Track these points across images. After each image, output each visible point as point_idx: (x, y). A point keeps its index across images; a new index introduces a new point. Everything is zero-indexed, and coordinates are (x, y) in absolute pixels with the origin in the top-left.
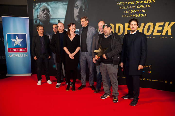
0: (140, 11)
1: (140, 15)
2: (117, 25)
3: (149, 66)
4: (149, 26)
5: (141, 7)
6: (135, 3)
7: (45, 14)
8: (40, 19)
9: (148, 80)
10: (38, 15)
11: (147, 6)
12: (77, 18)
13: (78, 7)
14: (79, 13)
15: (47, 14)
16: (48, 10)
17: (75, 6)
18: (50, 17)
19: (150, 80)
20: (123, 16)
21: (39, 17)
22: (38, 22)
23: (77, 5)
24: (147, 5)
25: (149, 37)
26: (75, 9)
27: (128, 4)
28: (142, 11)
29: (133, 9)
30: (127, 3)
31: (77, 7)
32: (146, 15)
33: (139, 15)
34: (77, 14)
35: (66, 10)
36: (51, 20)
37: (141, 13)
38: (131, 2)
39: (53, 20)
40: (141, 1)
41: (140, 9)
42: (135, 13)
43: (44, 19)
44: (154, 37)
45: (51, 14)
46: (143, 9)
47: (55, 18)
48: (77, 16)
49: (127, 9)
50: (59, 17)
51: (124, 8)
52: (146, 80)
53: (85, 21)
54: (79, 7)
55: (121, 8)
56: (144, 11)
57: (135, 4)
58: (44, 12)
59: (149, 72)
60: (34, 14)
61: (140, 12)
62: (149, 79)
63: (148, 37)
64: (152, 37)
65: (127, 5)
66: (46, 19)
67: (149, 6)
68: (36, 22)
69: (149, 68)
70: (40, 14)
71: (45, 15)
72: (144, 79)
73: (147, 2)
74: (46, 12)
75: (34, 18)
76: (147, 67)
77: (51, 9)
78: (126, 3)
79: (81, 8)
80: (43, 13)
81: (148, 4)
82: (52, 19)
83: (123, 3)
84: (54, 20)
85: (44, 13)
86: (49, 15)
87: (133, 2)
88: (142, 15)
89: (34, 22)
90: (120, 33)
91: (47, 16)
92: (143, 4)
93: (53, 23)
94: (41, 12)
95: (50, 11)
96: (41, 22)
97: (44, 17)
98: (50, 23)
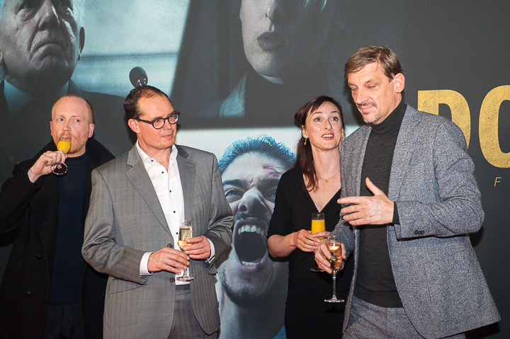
7: (37, 29)
12: (266, 50)
14: (276, 17)
15: (51, 24)
18: (77, 50)
34: (265, 26)
39: (97, 65)
43: (32, 63)
45: (80, 24)
47: (106, 50)
48: (264, 38)
50: (134, 42)
53: (385, 79)
58: (32, 16)
66: (46, 60)
71: (42, 36)
74: (46, 10)
80: (26, 19)
82: (91, 58)
84: (104, 64)
85: (37, 17)
86: (67, 36)
93: (96, 91)
94: (16, 13)
95: (74, 7)
96: (11, 83)
97: (32, 49)
98: (72, 86)
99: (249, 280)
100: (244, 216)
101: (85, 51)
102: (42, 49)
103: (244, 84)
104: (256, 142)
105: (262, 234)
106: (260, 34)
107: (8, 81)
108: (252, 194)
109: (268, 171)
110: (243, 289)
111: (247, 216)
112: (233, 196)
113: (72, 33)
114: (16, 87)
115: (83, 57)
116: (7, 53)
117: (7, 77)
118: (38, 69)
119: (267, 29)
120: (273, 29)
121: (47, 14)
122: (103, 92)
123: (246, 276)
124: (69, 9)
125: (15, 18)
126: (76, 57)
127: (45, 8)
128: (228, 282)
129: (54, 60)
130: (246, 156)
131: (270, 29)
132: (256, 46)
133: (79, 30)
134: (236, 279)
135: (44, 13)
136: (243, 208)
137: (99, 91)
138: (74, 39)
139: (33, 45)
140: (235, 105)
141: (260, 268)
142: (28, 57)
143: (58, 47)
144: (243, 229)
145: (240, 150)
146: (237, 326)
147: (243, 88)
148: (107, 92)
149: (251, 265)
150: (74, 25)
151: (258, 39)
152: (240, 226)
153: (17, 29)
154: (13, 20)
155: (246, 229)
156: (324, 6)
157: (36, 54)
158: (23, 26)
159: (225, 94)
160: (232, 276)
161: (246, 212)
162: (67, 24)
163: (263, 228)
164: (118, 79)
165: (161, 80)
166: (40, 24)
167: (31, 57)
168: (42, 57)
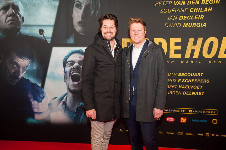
0: (195, 17)
1: (196, 24)
2: (157, 41)
3: (213, 111)
4: (212, 43)
5: (197, 10)
6: (186, 3)
7: (8, 16)
9: (213, 135)
11: (206, 10)
12: (80, 26)
13: (81, 7)
14: (83, 17)
16: (16, 8)
17: (76, 3)
18: (22, 23)
19: (218, 135)
20: (167, 25)
23: (78, 3)
24: (206, 8)
25: (213, 62)
26: (75, 9)
27: (175, 4)
28: (198, 18)
29: (183, 14)
30: (173, 3)
31: (79, 6)
32: (205, 25)
33: (194, 25)
34: (80, 19)
35: (56, 10)
36: (22, 28)
37: (197, 21)
38: (180, 2)
39: (28, 28)
40: (197, 1)
41: (194, 14)
42: (187, 21)
43: (6, 26)
44: (220, 62)
45: (22, 15)
46: (199, 14)
47: (31, 24)
48: (79, 23)
49: (173, 14)
50: (40, 22)
51: (168, 11)
52: (210, 135)
54: (83, 6)
55: (162, 11)
56: (201, 17)
57: (186, 6)
58: (6, 12)
59: (215, 121)
61: (195, 19)
62: (215, 134)
63: (210, 62)
64: (217, 62)
65: (173, 6)
67: (210, 10)
69: (214, 114)
71: (9, 18)
72: (207, 135)
73: (206, 3)
74: (11, 11)
76: (210, 113)
77: (22, 6)
78: (170, 3)
79: (87, 8)
80: (4, 13)
81: (208, 6)
82: (26, 26)
83: (165, 3)
84: (30, 28)
85: (8, 13)
86: (18, 19)
87: (183, 2)
88: (199, 25)
91: (14, 20)
92: (200, 6)
94: (0, 11)
95: (20, 10)
98: (20, 33)
99: (75, 87)
100: (74, 70)
101: (24, 23)
102: (10, 22)
103: (74, 35)
104: (77, 51)
105: (79, 75)
106: (78, 21)
108: (76, 64)
109: (81, 58)
110: (74, 89)
111: (75, 70)
112: (71, 65)
113: (20, 18)
115: (23, 25)
118: (8, 28)
119: (80, 20)
120: (82, 20)
121: (11, 12)
122: (30, 35)
123: (75, 86)
124: (18, 11)
126: (21, 25)
128: (69, 87)
129: (14, 25)
130: (74, 54)
131: (81, 20)
132: (77, 25)
133: (22, 17)
134: (72, 87)
136: (74, 68)
138: (20, 20)
139: (7, 21)
140: (71, 41)
141: (79, 84)
142: (5, 24)
143: (15, 22)
144: (74, 74)
145: (73, 53)
146: (72, 99)
147: (73, 36)
148: (32, 35)
149: (76, 83)
150: (20, 16)
151: (78, 23)
152: (73, 73)
153: (1, 16)
155: (75, 73)
156: (96, 15)
157: (8, 24)
158: (3, 15)
159: (68, 37)
160: (71, 86)
161: (75, 69)
162: (18, 15)
163: (79, 73)
164: (35, 32)
165: (49, 33)
166: (9, 15)
167: (6, 24)
168: (10, 24)
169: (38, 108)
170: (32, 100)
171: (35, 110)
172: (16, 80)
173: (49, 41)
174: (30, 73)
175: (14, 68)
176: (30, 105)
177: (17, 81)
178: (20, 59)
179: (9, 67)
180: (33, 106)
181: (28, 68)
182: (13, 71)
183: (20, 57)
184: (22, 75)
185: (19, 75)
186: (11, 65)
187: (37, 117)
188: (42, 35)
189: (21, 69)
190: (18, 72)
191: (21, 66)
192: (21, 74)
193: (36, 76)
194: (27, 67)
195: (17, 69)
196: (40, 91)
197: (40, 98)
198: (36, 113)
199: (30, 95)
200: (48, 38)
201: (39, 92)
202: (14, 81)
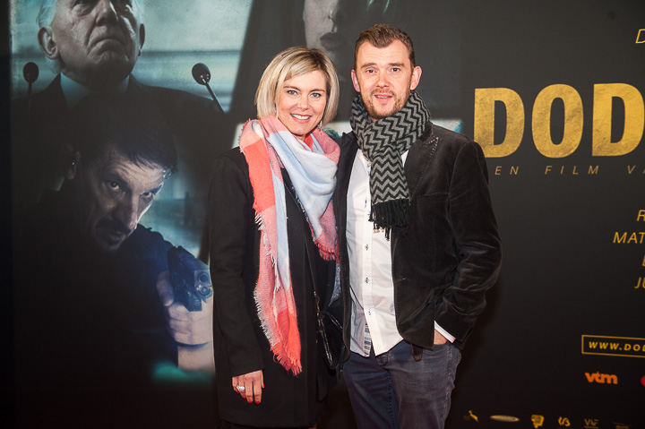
2: (604, 94)
7: (94, 25)
8: (59, 57)
10: (43, 30)
12: (329, 49)
14: (339, 19)
15: (109, 20)
18: (137, 46)
21: (52, 43)
22: (46, 73)
34: (328, 27)
36: (139, 61)
39: (158, 61)
43: (90, 57)
45: (140, 21)
47: (168, 47)
48: (326, 38)
50: (196, 40)
58: (89, 11)
60: (19, 21)
68: (31, 71)
70: (63, 25)
71: (99, 31)
74: (103, 6)
75: (14, 48)
80: (82, 15)
82: (153, 54)
84: (165, 60)
85: (94, 13)
86: (127, 32)
89: (18, 74)
90: (622, 142)
91: (113, 37)
93: (158, 85)
94: (72, 8)
95: (133, 4)
96: (69, 76)
97: (89, 44)
98: (132, 80)
101: (146, 47)
102: (100, 44)
106: (323, 34)
107: (65, 74)
113: (132, 30)
114: (74, 80)
115: (144, 53)
116: (63, 47)
117: (64, 70)
118: (96, 63)
119: (330, 30)
120: (336, 30)
121: (105, 10)
122: (165, 86)
124: (128, 6)
125: (70, 13)
126: (137, 52)
127: (102, 4)
129: (113, 55)
131: (333, 30)
132: (319, 45)
133: (139, 26)
135: (102, 9)
137: (161, 86)
138: (134, 35)
139: (91, 40)
142: (86, 51)
143: (118, 42)
148: (169, 86)
150: (133, 21)
151: (321, 39)
153: (73, 24)
154: (68, 14)
156: (385, 10)
157: (94, 49)
158: (79, 21)
162: (127, 20)
164: (181, 73)
165: (224, 76)
166: (98, 19)
167: (89, 51)
168: (101, 51)
169: (189, 329)
170: (169, 303)
171: (181, 337)
172: (119, 236)
173: (225, 103)
174: (165, 211)
175: (112, 195)
176: (163, 318)
177: (124, 238)
178: (133, 167)
179: (98, 193)
180: (172, 323)
181: (157, 197)
182: (110, 205)
183: (134, 160)
184: (139, 219)
185: (128, 219)
186: (104, 185)
187: (185, 358)
188: (203, 83)
189: (135, 200)
190: (125, 210)
191: (136, 189)
192: (134, 215)
193: (182, 223)
194: (154, 191)
195: (121, 197)
196: (196, 273)
197: (197, 296)
198: (183, 346)
199: (163, 286)
200: (223, 94)
201: (193, 274)
202: (113, 238)
